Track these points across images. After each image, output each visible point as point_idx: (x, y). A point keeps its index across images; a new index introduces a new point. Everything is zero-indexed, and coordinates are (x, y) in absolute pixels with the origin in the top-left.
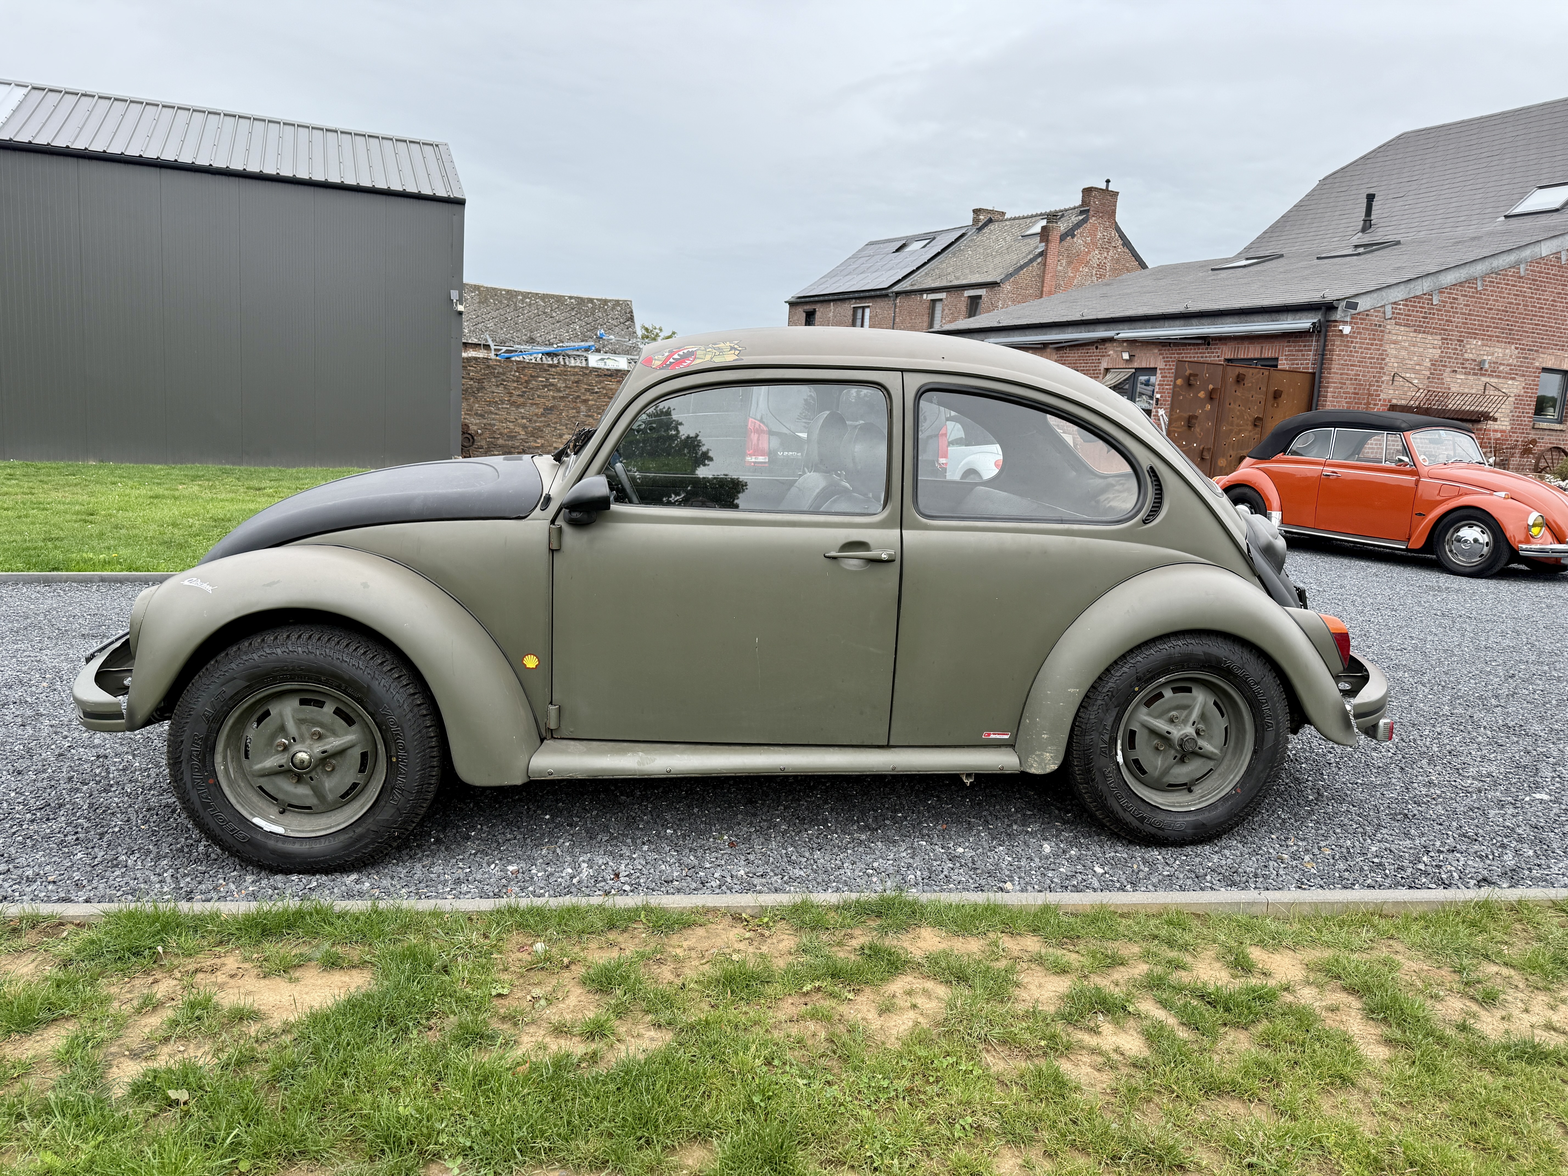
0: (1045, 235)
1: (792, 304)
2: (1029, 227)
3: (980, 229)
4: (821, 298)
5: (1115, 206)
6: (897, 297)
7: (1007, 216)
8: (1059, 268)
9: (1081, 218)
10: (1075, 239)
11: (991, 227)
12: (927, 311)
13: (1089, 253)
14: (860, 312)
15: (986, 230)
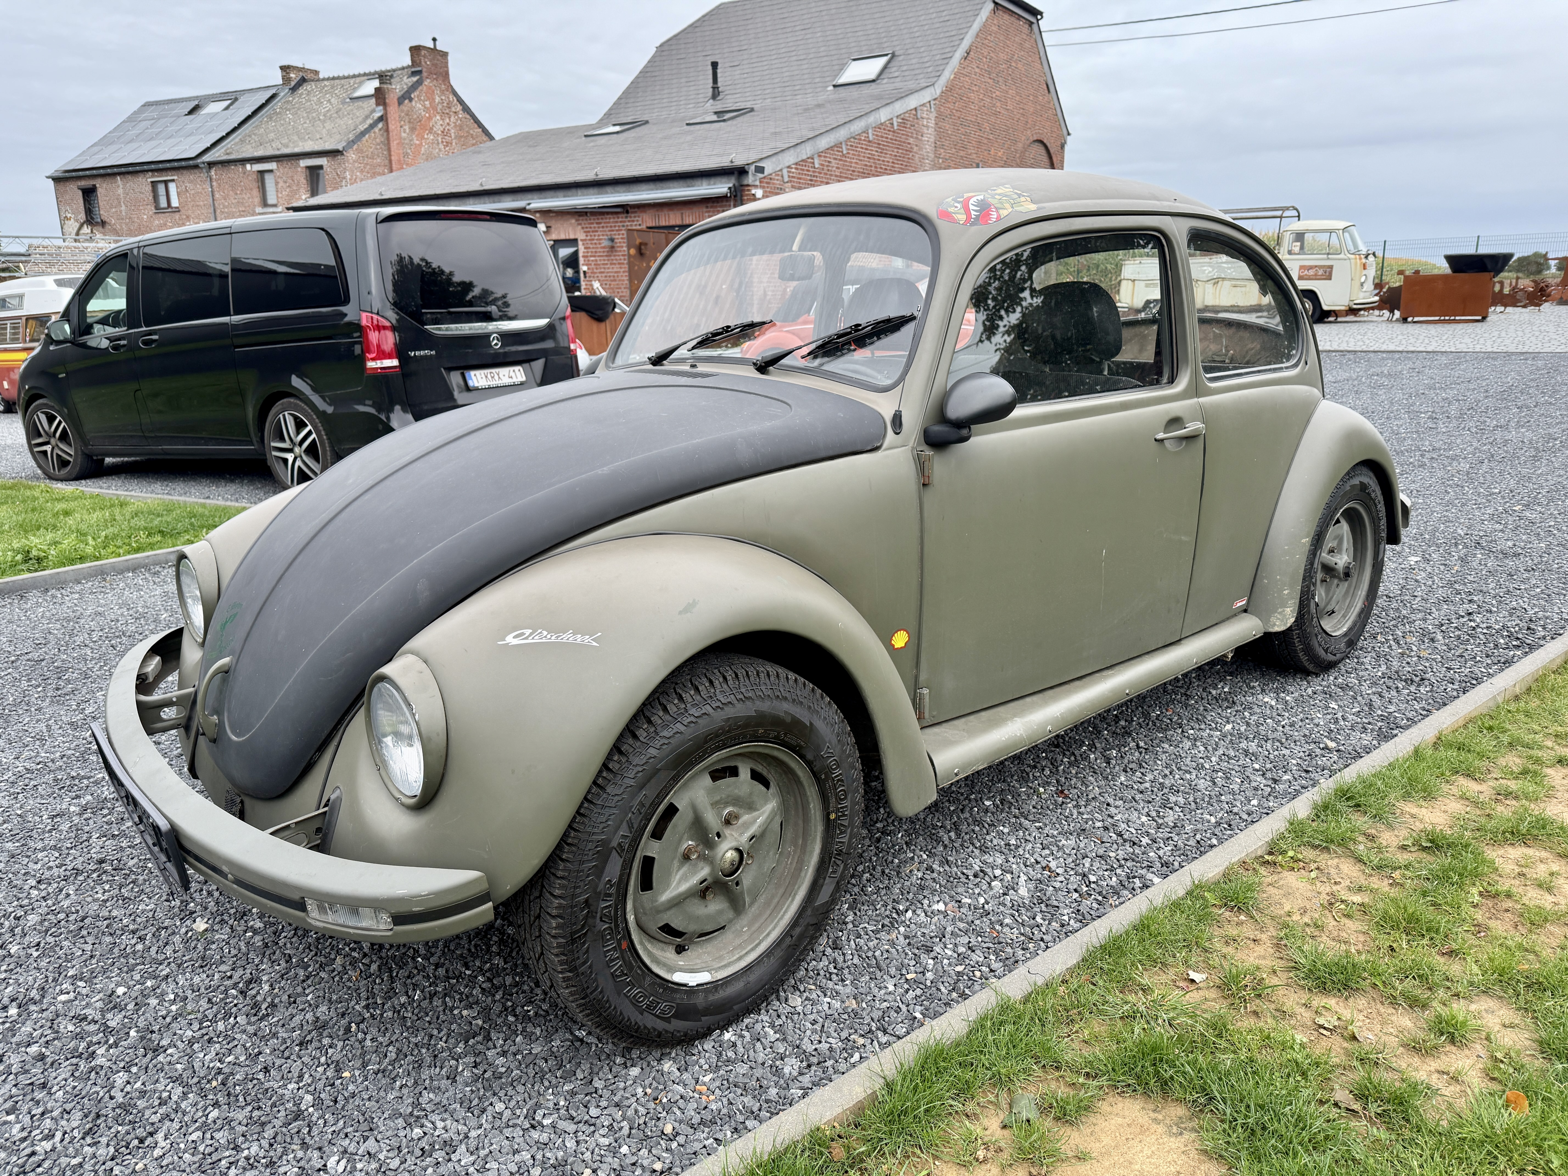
0: (380, 95)
1: (59, 180)
2: (355, 89)
3: (294, 89)
4: (102, 171)
5: (447, 67)
6: (210, 168)
7: (321, 76)
8: (403, 135)
9: (415, 79)
10: (413, 103)
11: (307, 87)
12: (255, 185)
13: (430, 118)
14: (161, 188)
15: (301, 90)
